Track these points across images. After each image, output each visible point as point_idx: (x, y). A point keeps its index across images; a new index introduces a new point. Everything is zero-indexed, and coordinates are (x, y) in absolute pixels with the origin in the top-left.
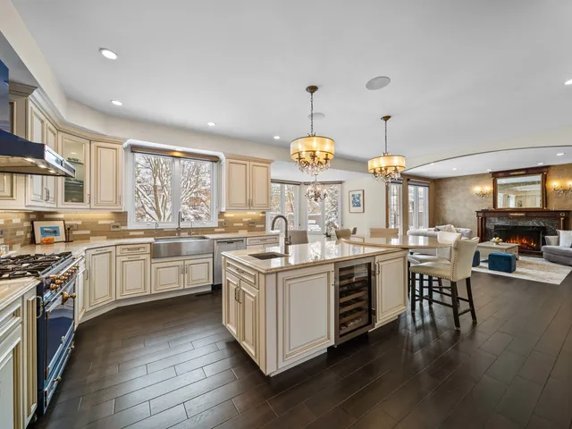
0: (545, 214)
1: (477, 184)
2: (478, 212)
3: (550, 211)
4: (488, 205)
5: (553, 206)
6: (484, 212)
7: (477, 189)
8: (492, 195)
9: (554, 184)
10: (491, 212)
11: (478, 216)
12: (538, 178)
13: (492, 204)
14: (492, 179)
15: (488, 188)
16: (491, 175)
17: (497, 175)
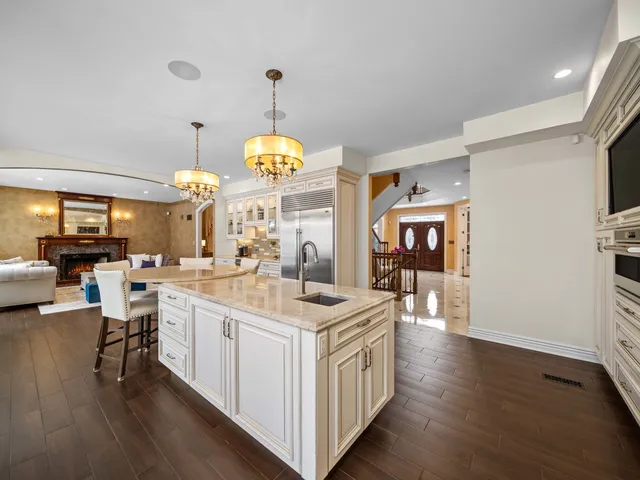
0: (111, 241)
1: (37, 202)
2: (40, 239)
3: (114, 239)
4: (54, 231)
5: (116, 234)
6: (48, 238)
7: (36, 209)
8: (57, 219)
9: (117, 214)
10: (57, 238)
11: (40, 245)
12: (104, 207)
13: (58, 229)
14: (57, 200)
15: (52, 210)
16: (57, 195)
17: (65, 196)
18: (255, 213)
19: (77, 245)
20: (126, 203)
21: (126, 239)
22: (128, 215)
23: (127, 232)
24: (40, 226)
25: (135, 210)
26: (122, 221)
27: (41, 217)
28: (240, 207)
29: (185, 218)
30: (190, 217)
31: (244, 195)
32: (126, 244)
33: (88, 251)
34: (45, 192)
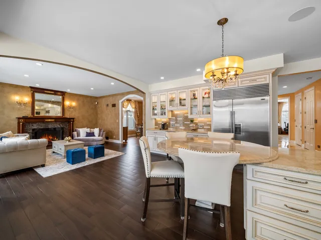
0: (64, 120)
1: (16, 93)
2: (19, 118)
3: (66, 118)
4: (27, 113)
5: (67, 115)
6: (24, 118)
7: (16, 98)
8: (30, 105)
9: (67, 103)
10: (30, 118)
11: (19, 123)
12: (60, 98)
13: (30, 112)
14: (30, 93)
15: (27, 99)
16: (30, 89)
17: (35, 90)
18: (177, 101)
19: (44, 122)
20: (73, 96)
21: (73, 119)
22: (74, 104)
23: (73, 114)
24: (19, 109)
25: (78, 100)
26: (70, 107)
27: (20, 104)
28: (163, 98)
29: (110, 106)
30: (114, 105)
31: (167, 91)
32: (73, 122)
33: (50, 126)
34: (23, 87)
